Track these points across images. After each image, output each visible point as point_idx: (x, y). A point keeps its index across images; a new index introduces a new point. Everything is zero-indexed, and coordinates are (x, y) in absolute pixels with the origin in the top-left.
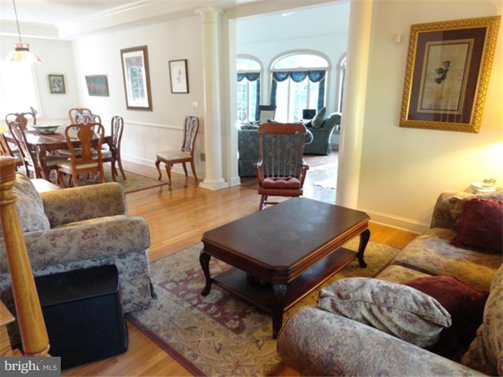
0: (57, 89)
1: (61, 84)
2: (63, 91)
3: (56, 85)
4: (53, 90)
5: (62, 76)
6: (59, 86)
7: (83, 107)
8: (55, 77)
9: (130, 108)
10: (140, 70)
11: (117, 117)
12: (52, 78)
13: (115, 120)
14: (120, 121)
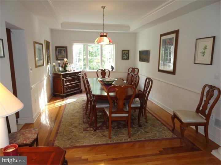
0: (125, 57)
1: (127, 55)
2: (128, 59)
3: (125, 55)
4: (123, 58)
5: (129, 51)
6: (126, 56)
7: (135, 67)
8: (125, 51)
9: (160, 71)
10: (170, 48)
11: (149, 78)
12: (124, 52)
13: (147, 81)
14: (151, 82)
